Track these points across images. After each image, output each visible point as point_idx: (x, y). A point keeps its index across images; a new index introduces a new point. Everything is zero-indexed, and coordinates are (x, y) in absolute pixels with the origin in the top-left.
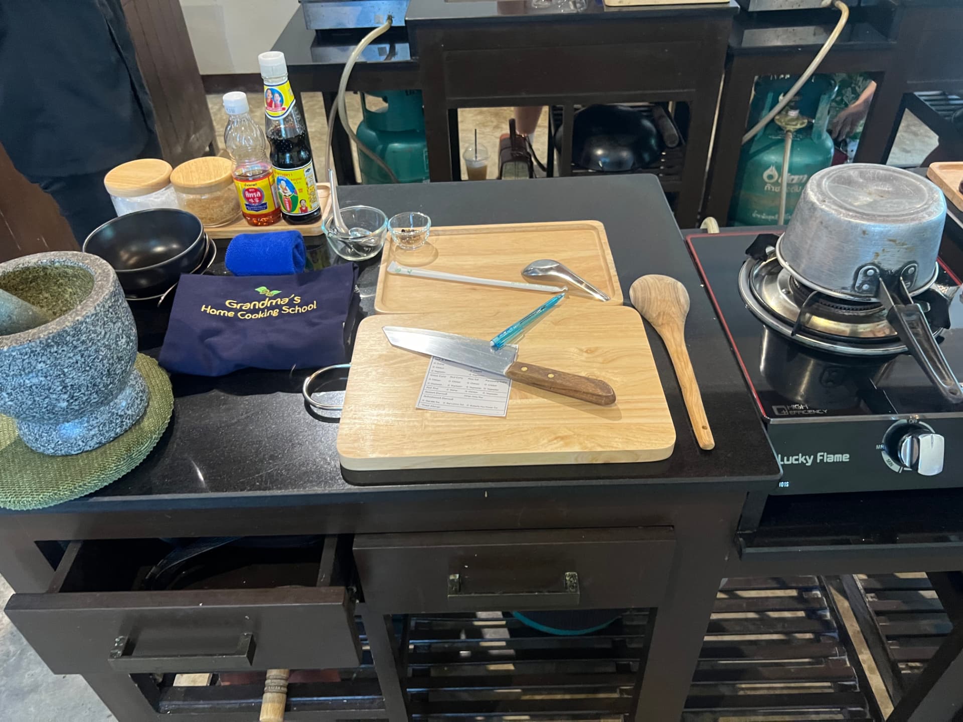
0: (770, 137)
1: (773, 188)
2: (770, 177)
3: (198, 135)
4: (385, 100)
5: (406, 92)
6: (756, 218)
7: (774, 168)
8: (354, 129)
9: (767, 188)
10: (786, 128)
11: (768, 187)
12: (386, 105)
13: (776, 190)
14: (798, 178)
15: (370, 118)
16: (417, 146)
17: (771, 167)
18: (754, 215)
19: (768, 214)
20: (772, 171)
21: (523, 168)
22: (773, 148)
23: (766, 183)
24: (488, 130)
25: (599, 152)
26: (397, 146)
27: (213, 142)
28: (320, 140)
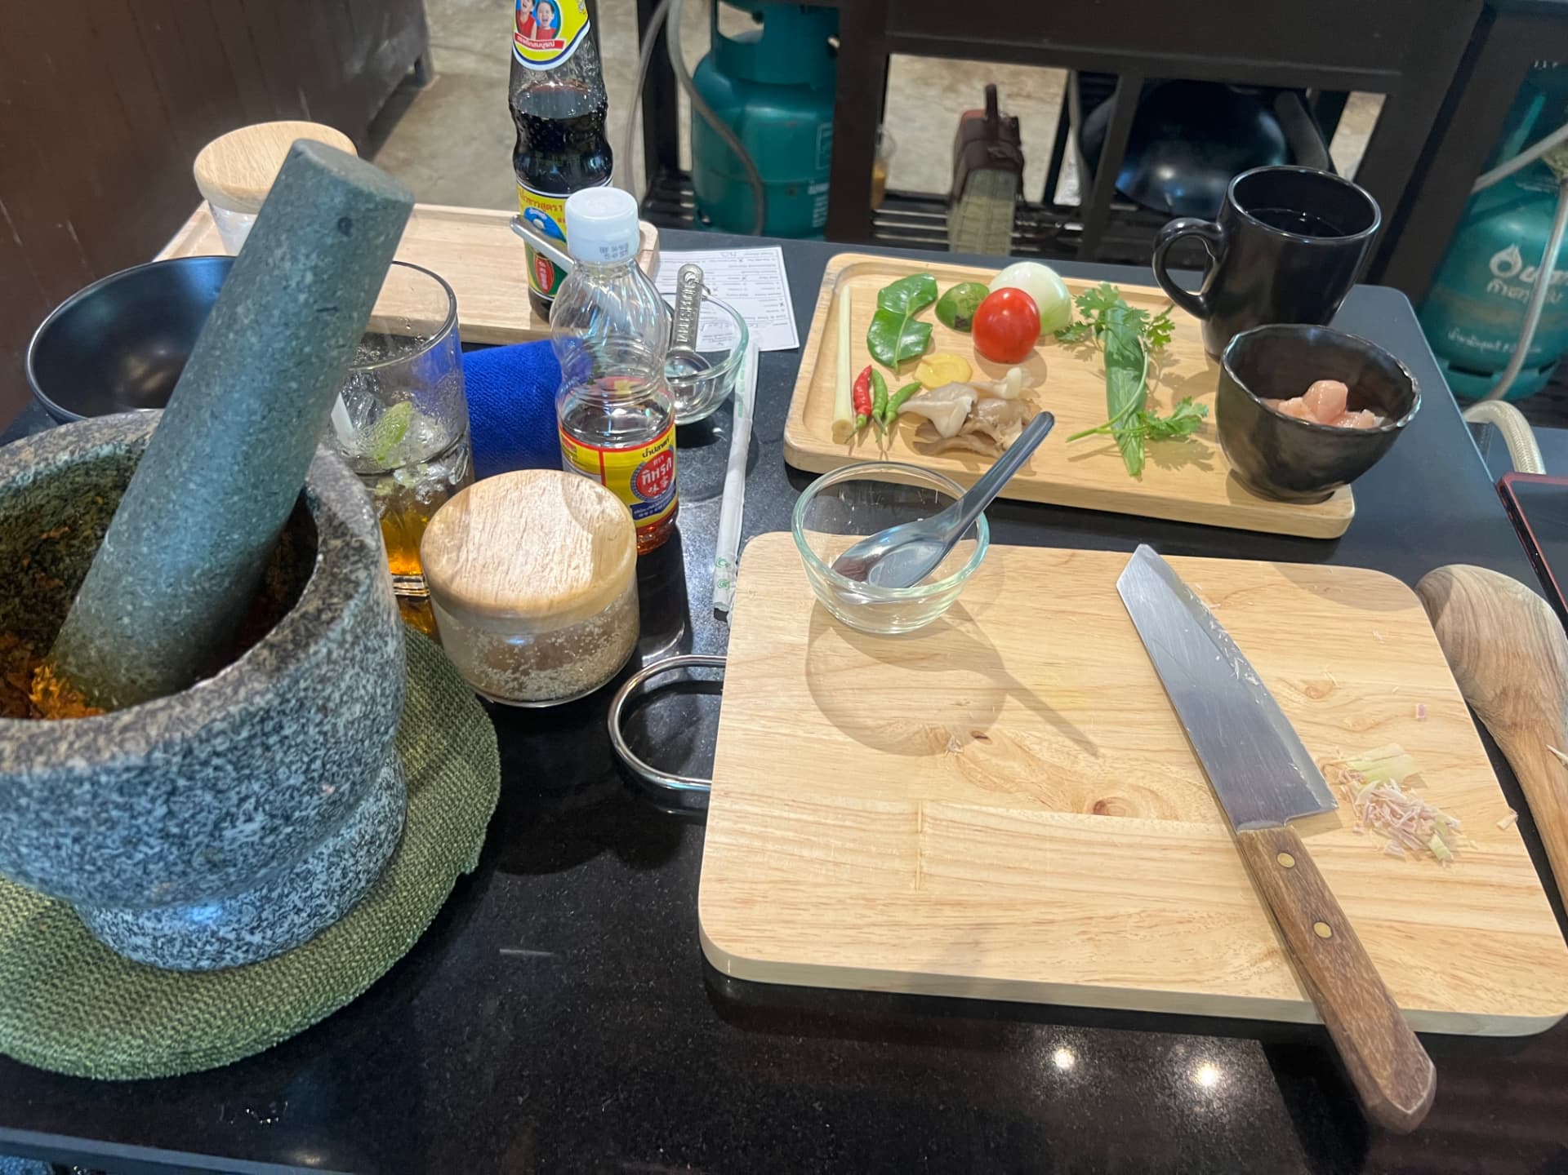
0: (1520, 185)
1: (1505, 288)
2: (1505, 266)
3: (395, 42)
4: (758, 17)
5: (802, 7)
6: (1456, 341)
7: (1517, 251)
8: (691, 65)
9: (1494, 287)
10: (1562, 173)
11: (1494, 285)
12: (760, 27)
13: (1510, 294)
14: (1561, 277)
15: (724, 51)
16: (807, 116)
17: (1512, 247)
18: (1452, 336)
19: (1481, 338)
20: (1512, 254)
21: (1006, 182)
22: (1522, 209)
23: (1492, 277)
24: (932, 92)
25: (1167, 173)
26: (768, 112)
27: (423, 60)
28: (620, 75)
